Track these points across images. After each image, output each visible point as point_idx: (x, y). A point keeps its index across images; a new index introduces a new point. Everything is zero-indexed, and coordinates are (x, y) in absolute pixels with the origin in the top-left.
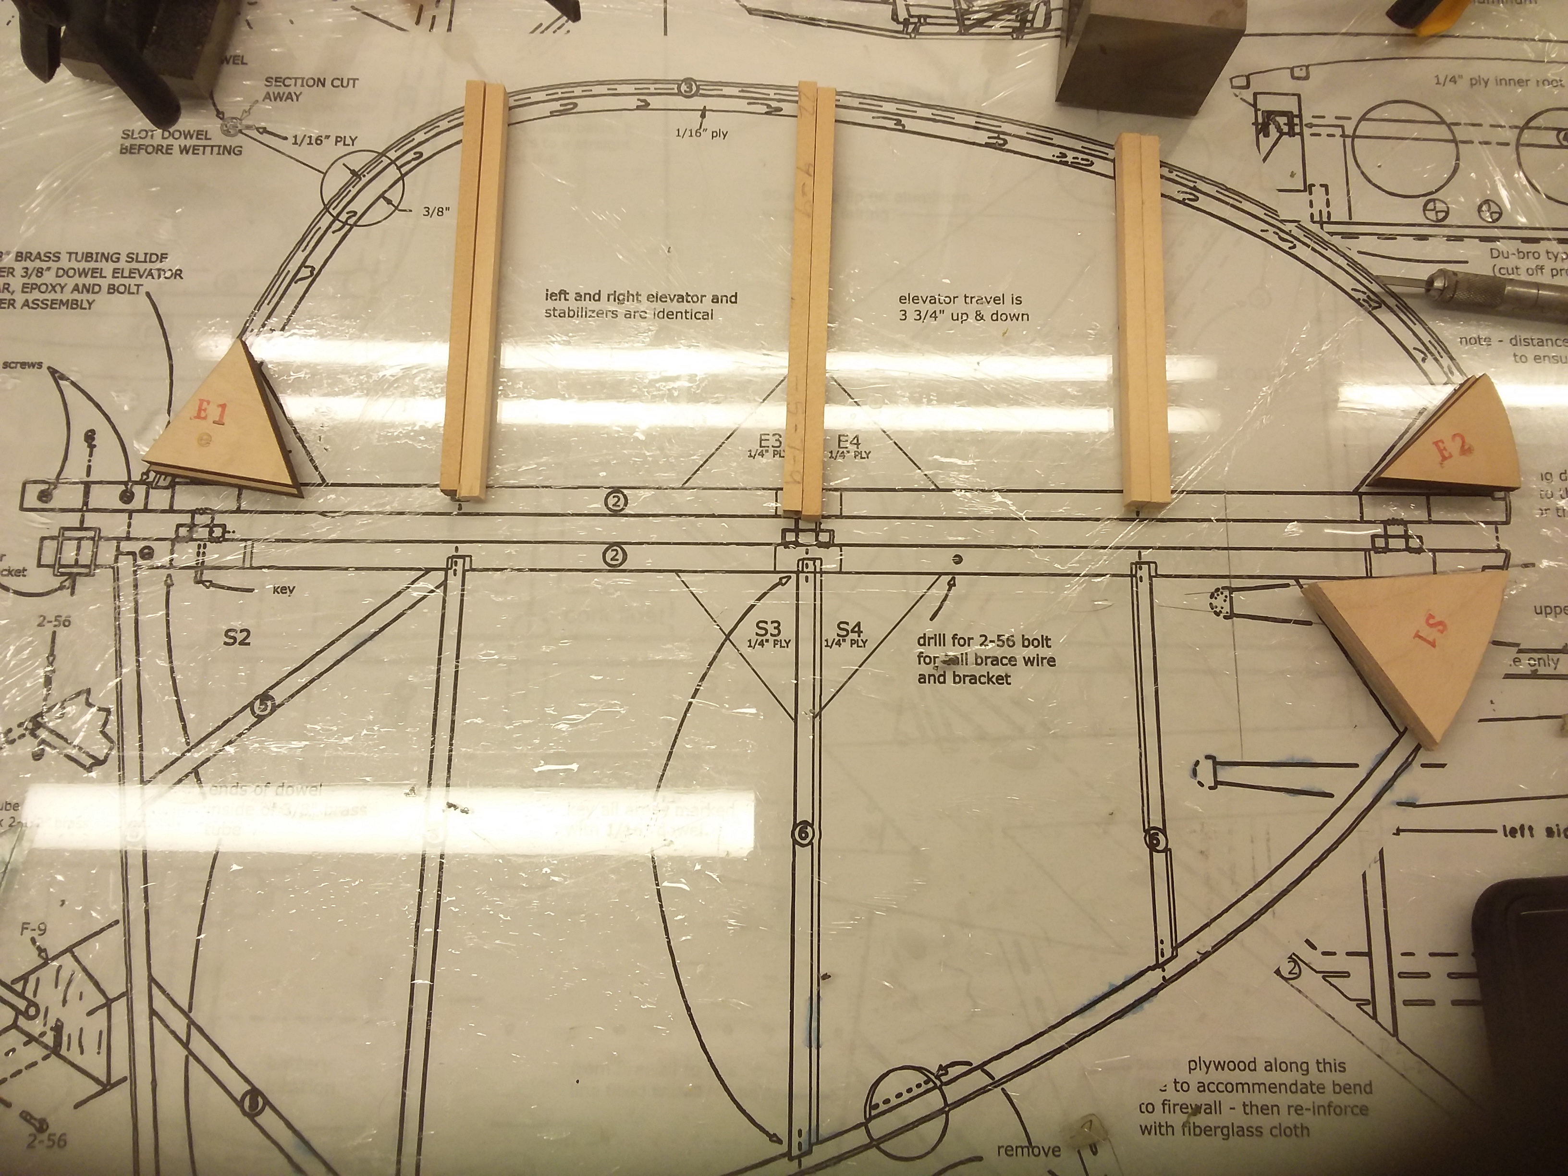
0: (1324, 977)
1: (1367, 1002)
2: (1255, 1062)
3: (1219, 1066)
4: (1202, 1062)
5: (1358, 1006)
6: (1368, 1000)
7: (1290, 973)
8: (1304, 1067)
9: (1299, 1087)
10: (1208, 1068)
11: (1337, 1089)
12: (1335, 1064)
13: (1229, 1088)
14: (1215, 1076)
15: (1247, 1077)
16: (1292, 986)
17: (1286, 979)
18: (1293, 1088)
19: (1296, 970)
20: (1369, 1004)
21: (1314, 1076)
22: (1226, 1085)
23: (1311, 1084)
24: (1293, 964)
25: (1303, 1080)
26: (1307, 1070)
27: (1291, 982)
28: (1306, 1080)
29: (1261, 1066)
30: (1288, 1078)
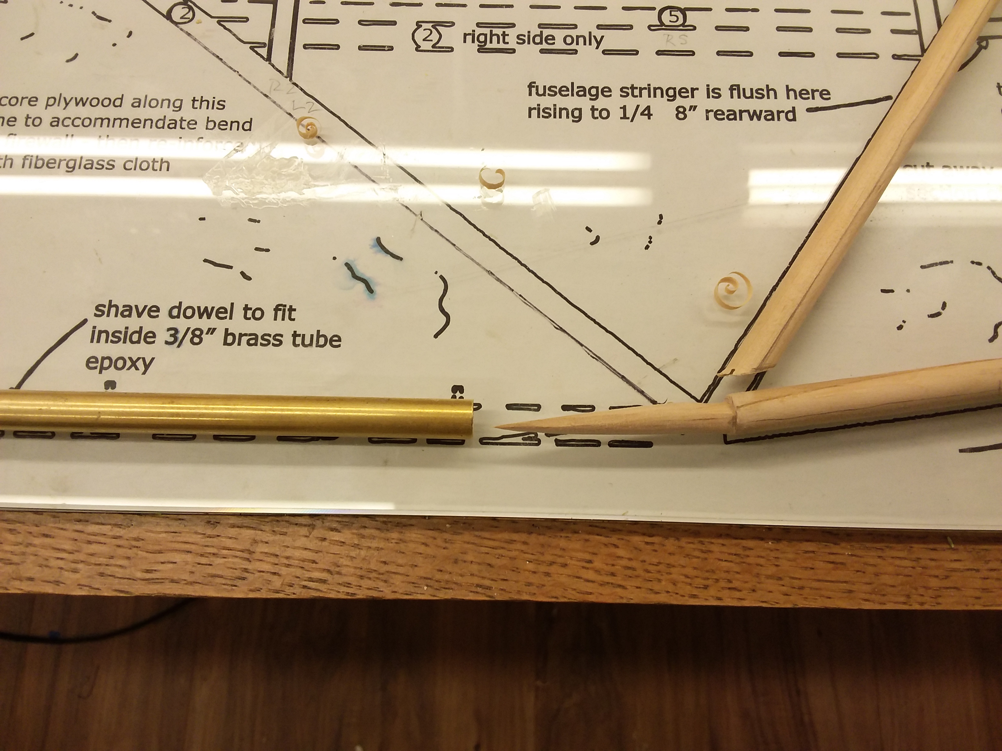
0: (219, 22)
1: (263, 45)
2: (122, 99)
3: (80, 102)
4: (62, 100)
5: (252, 48)
6: (265, 44)
7: (182, 18)
8: (178, 104)
9: (167, 122)
10: (67, 104)
11: (211, 125)
12: (214, 101)
13: (87, 122)
14: (73, 111)
15: (112, 112)
16: (181, 30)
17: (176, 24)
18: (160, 124)
19: (190, 15)
20: (264, 47)
21: (187, 113)
22: (84, 120)
23: (182, 120)
24: (187, 10)
25: (171, 114)
26: (180, 107)
27: (181, 26)
28: (177, 116)
29: (127, 102)
30: (155, 114)
